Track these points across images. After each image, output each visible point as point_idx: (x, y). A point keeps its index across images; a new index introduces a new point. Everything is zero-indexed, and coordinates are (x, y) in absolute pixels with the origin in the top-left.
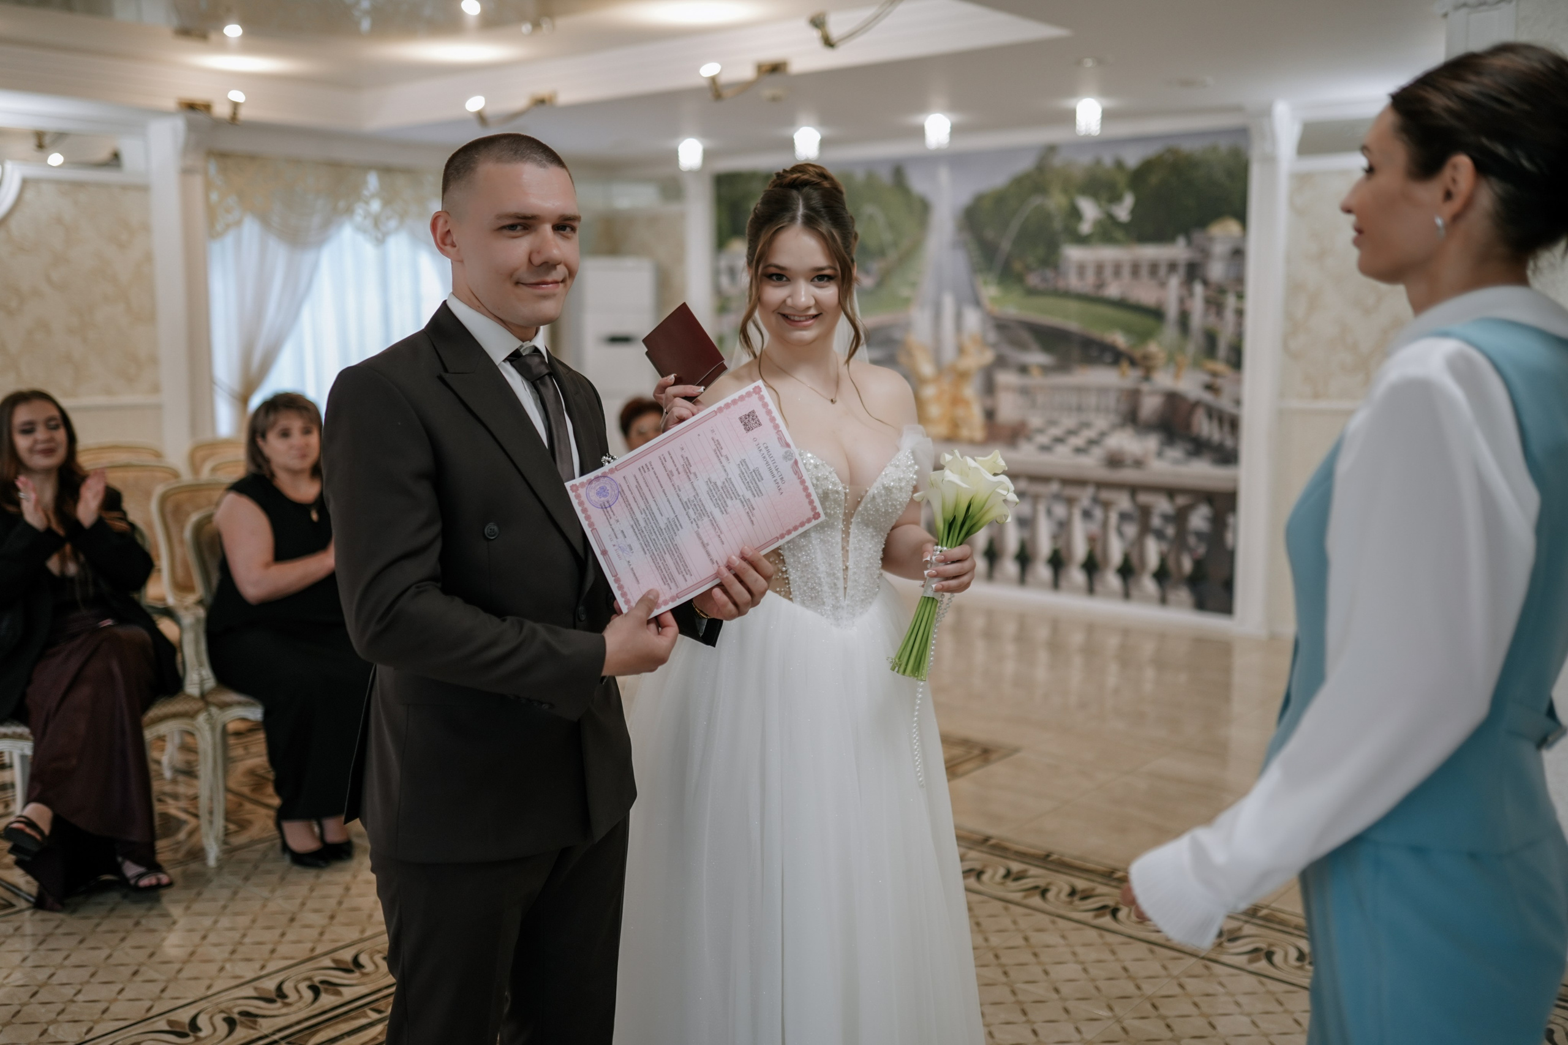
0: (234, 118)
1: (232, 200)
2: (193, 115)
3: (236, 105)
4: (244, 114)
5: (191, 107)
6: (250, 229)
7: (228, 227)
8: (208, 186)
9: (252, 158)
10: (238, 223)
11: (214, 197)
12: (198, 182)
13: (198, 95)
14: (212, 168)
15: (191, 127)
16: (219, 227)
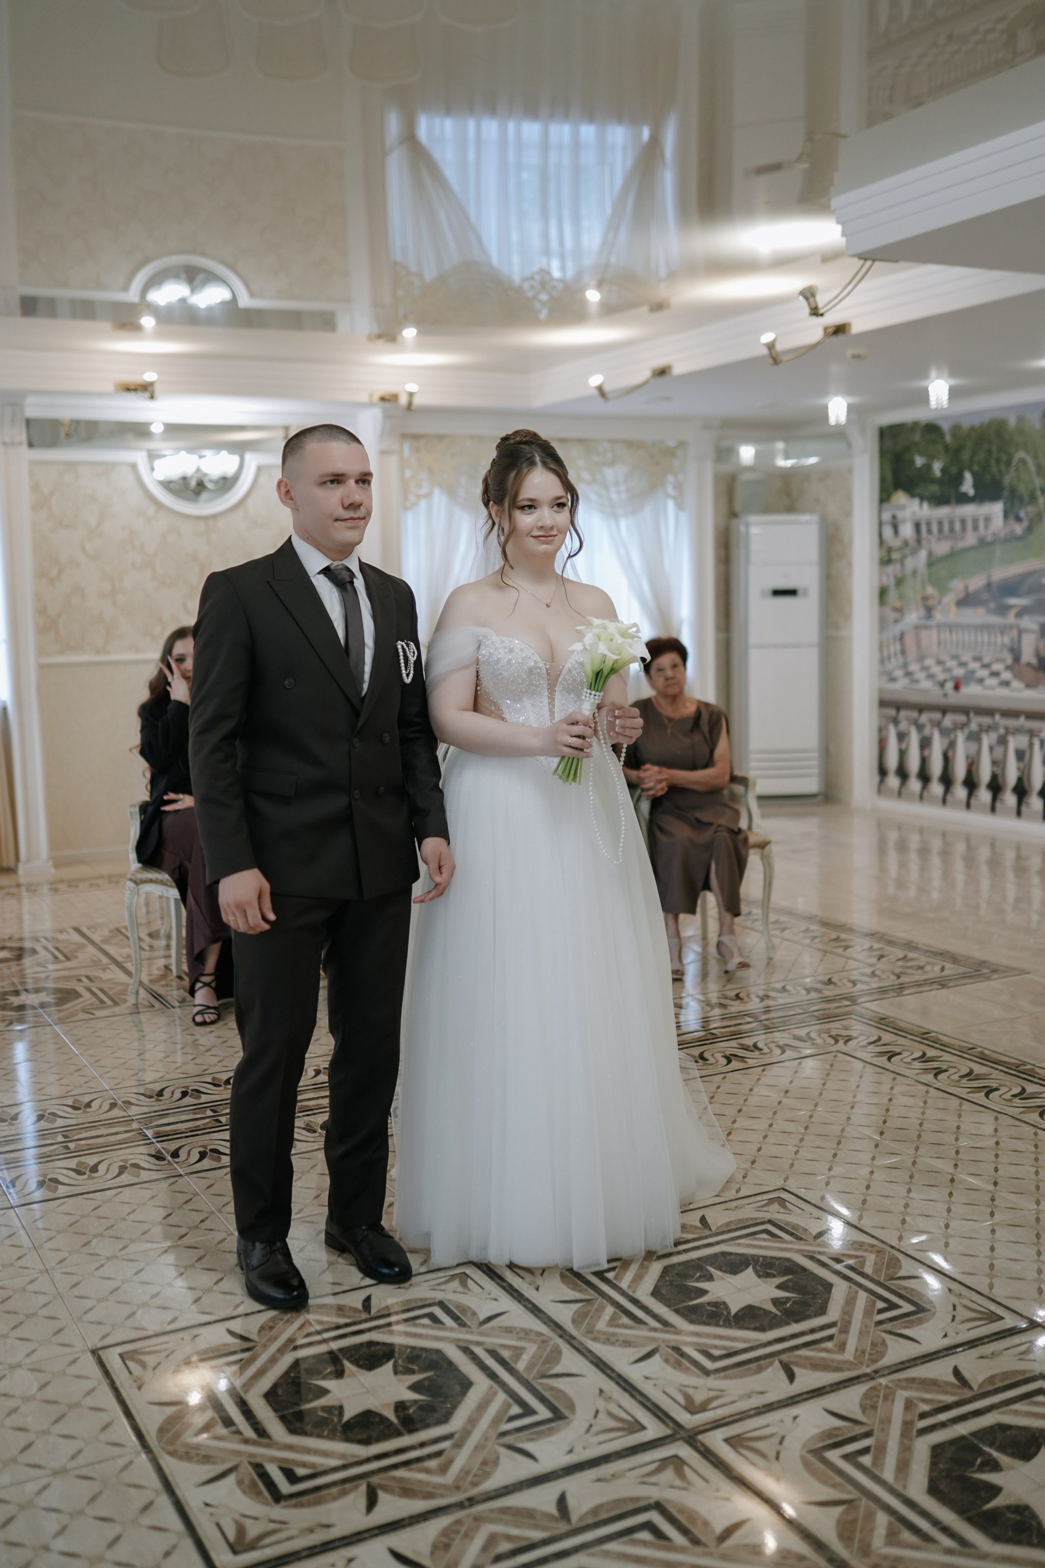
0: (410, 404)
1: (423, 475)
2: (387, 405)
3: (411, 395)
4: (417, 401)
5: (383, 399)
6: (439, 499)
7: (419, 497)
8: (403, 464)
9: (441, 437)
10: (429, 495)
11: (408, 473)
12: (393, 460)
13: (388, 388)
14: (406, 448)
15: (387, 416)
16: (412, 499)
